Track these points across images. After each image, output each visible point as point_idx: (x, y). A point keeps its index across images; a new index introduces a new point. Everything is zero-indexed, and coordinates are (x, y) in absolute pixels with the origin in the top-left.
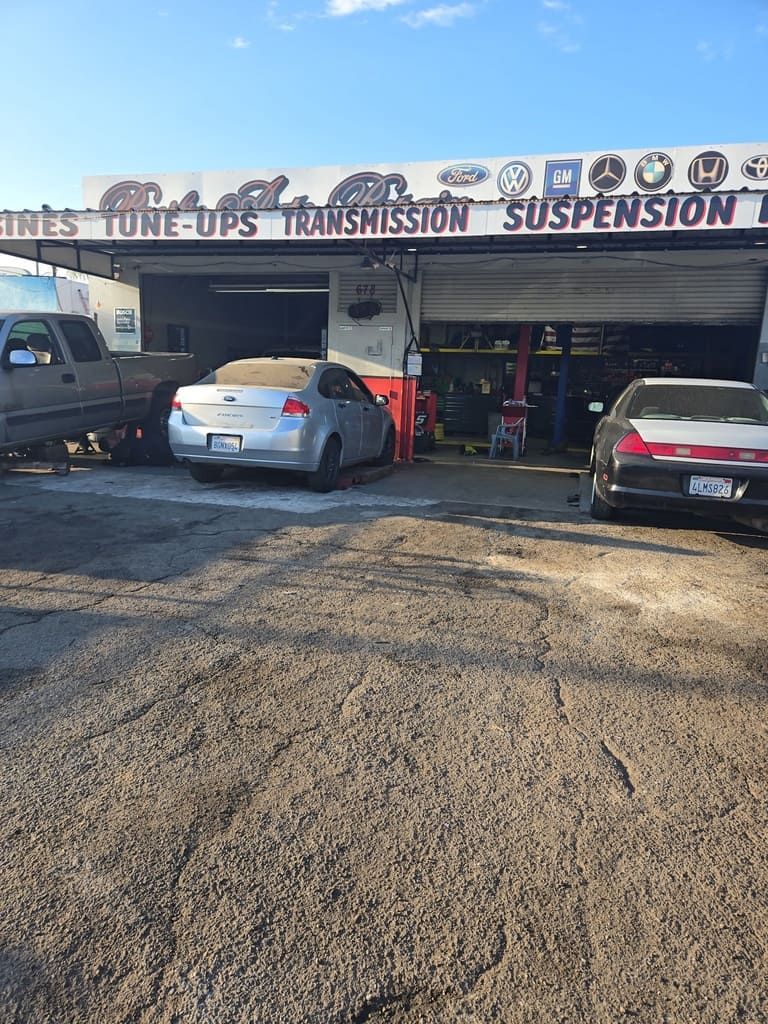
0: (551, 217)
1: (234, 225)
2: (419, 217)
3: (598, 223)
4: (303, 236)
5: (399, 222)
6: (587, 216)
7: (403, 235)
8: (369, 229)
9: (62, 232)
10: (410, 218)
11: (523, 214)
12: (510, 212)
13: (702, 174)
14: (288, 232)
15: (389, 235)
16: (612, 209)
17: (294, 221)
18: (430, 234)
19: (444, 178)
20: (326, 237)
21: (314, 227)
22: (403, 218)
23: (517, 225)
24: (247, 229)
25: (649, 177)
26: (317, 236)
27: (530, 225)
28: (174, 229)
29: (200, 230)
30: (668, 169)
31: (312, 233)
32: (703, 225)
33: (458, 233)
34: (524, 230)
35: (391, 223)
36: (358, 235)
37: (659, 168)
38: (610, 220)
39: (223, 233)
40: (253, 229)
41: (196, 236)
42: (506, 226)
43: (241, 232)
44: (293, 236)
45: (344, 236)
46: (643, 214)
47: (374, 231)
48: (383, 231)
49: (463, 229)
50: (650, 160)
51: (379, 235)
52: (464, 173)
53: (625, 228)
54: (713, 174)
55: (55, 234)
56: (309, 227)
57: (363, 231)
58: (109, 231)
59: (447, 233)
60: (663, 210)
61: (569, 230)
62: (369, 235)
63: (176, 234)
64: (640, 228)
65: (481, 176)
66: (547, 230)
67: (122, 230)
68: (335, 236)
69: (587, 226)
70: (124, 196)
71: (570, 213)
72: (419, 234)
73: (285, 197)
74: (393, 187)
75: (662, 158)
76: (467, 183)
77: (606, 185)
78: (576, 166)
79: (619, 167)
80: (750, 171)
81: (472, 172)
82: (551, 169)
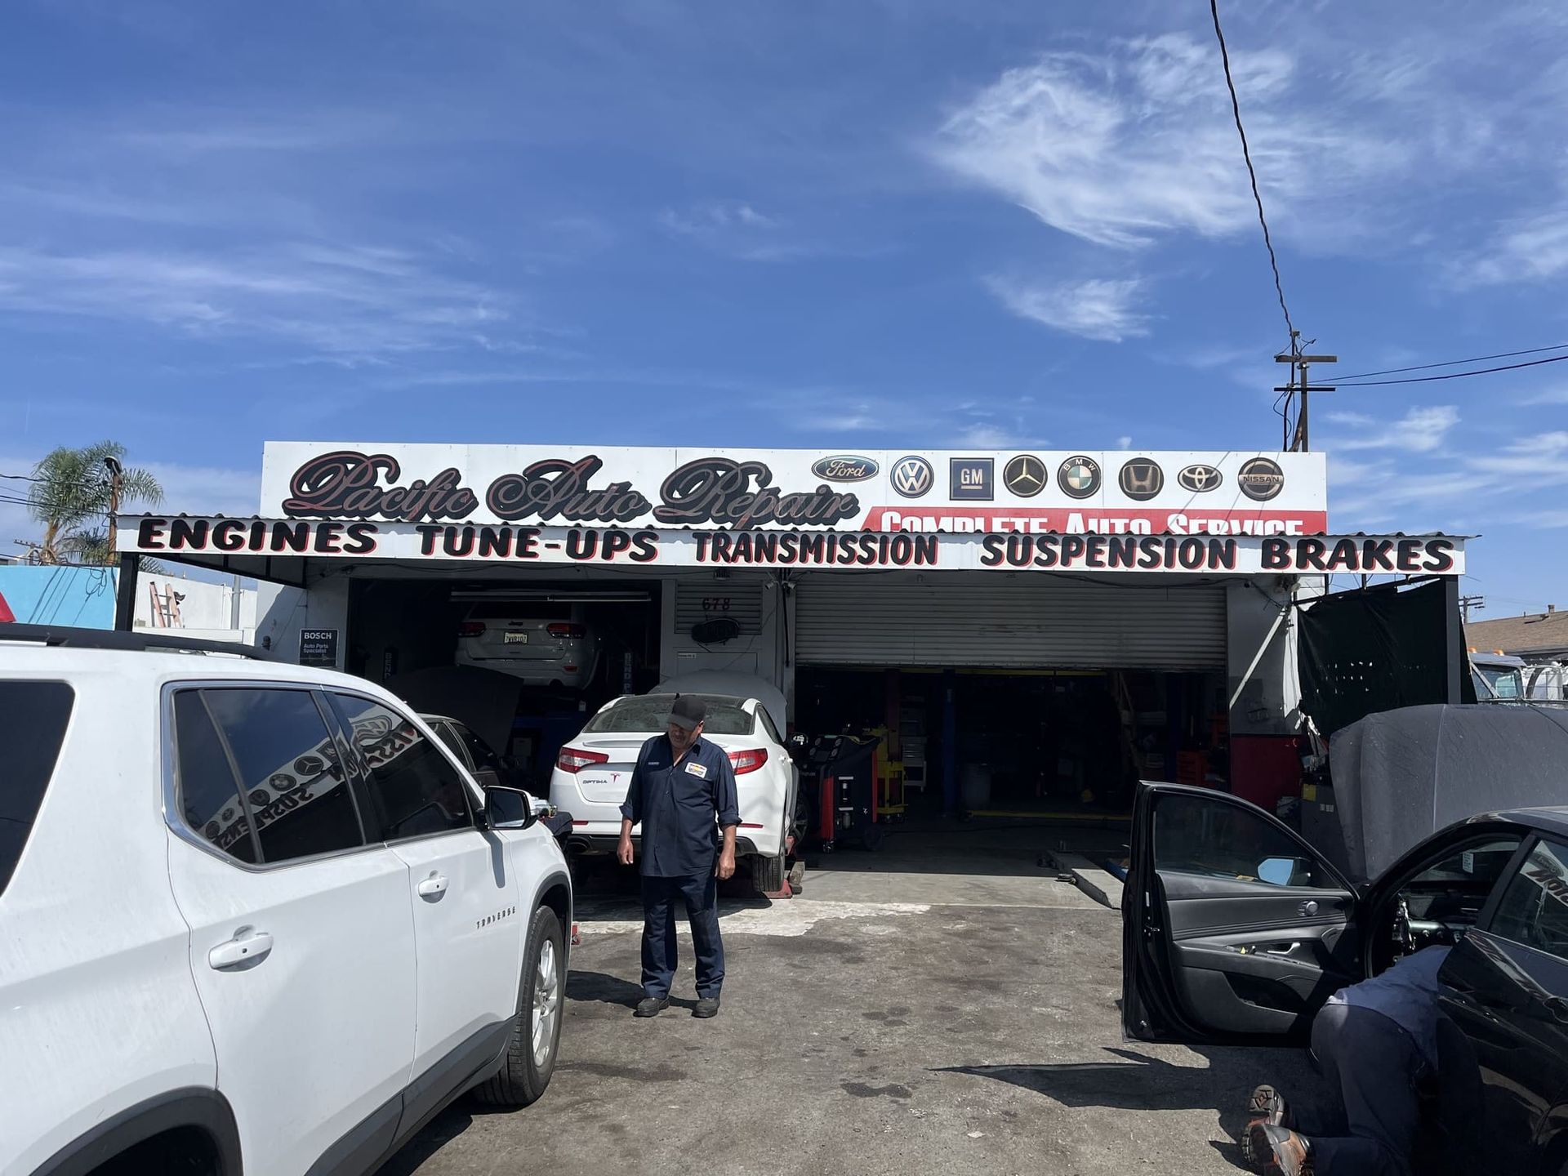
0: (1036, 552)
1: (623, 546)
2: (876, 547)
3: (1091, 561)
4: (722, 563)
5: (852, 552)
6: (1077, 554)
7: (857, 565)
8: (811, 557)
9: (348, 548)
10: (865, 547)
11: (1003, 548)
12: (988, 544)
13: (1136, 483)
14: (700, 556)
15: (837, 565)
16: (1106, 549)
17: (709, 548)
18: (891, 565)
19: (821, 469)
20: (754, 564)
21: (737, 553)
22: (856, 547)
23: (997, 560)
24: (641, 552)
25: (1074, 482)
26: (741, 562)
27: (1012, 560)
28: (531, 549)
29: (572, 551)
30: (1096, 475)
31: (734, 559)
32: (1204, 568)
33: (926, 565)
34: (1005, 565)
35: (840, 551)
36: (797, 564)
37: (1085, 472)
38: (1104, 558)
39: (607, 554)
40: (651, 552)
41: (564, 558)
42: (984, 560)
43: (633, 556)
44: (708, 562)
45: (778, 564)
46: (1139, 554)
47: (818, 560)
48: (830, 560)
49: (932, 561)
50: (1073, 464)
51: (825, 564)
52: (847, 466)
53: (1121, 567)
54: (1147, 483)
55: (337, 549)
56: (731, 552)
57: (804, 559)
59: (911, 565)
61: (1058, 567)
62: (811, 563)
63: (534, 555)
64: (1137, 568)
65: (870, 471)
66: (1032, 566)
67: (449, 547)
68: (765, 563)
69: (1079, 564)
70: (336, 471)
71: (1058, 549)
72: (876, 565)
73: (596, 483)
74: (752, 478)
75: (1087, 462)
76: (851, 478)
77: (1025, 489)
78: (987, 466)
79: (1038, 470)
80: (1188, 482)
81: (857, 466)
82: (957, 467)
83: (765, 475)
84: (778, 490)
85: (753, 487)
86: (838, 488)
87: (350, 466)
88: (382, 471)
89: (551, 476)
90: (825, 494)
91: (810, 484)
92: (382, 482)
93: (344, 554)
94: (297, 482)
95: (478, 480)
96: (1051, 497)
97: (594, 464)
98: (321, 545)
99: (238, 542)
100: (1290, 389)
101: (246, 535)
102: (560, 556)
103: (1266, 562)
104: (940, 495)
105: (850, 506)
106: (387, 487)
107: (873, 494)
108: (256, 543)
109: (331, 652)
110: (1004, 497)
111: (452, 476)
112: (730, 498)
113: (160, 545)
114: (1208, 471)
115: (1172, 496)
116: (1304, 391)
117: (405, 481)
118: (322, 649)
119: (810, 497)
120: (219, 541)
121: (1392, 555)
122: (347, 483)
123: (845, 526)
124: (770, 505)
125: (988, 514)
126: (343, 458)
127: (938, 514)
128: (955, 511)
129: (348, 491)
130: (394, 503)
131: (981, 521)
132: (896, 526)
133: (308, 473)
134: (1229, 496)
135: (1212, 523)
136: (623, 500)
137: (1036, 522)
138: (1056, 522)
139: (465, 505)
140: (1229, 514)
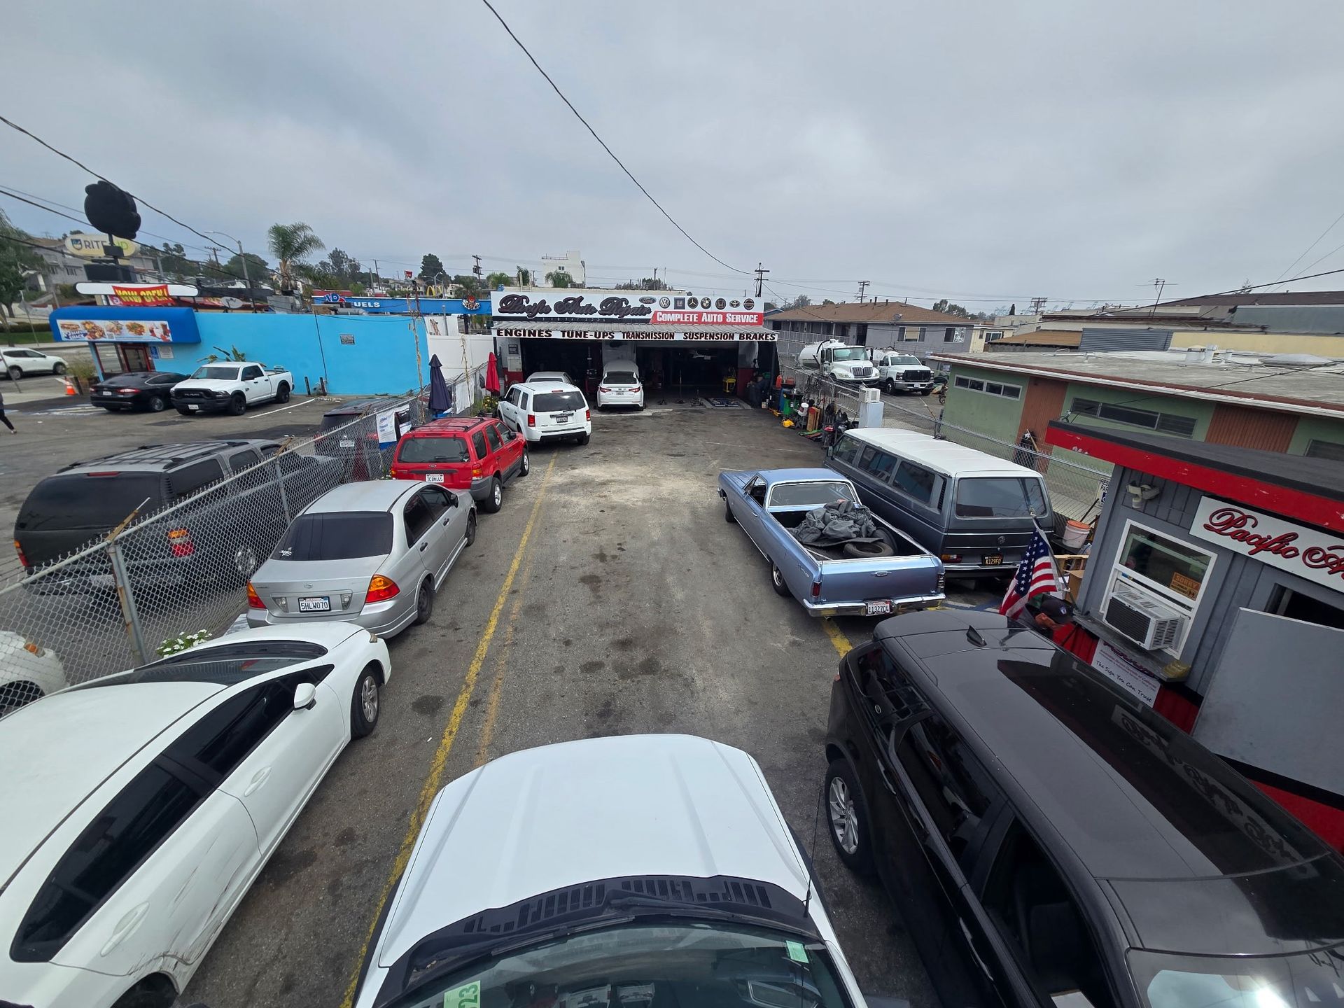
0: (694, 337)
1: (607, 335)
2: (661, 336)
3: (705, 338)
4: (628, 339)
7: (657, 340)
10: (659, 336)
11: (688, 336)
12: (685, 335)
13: (719, 305)
15: (653, 340)
16: (708, 335)
18: (664, 339)
19: (641, 300)
20: (636, 339)
25: (705, 305)
26: (633, 339)
27: (690, 338)
29: (595, 336)
30: (710, 302)
32: (728, 340)
33: (672, 339)
34: (688, 339)
35: (654, 336)
36: (645, 339)
37: (707, 302)
38: (708, 338)
39: (603, 337)
40: (613, 337)
41: (594, 338)
42: (684, 338)
44: (625, 339)
45: (641, 339)
46: (715, 337)
49: (673, 338)
51: (650, 340)
52: (648, 299)
53: (711, 340)
54: (722, 305)
56: (631, 337)
58: (564, 336)
59: (669, 339)
60: (719, 336)
61: (699, 340)
62: (648, 339)
64: (715, 340)
65: (654, 301)
66: (694, 339)
67: (568, 336)
68: (638, 340)
69: (703, 339)
70: (511, 300)
71: (699, 336)
72: (661, 340)
73: (583, 304)
74: (624, 302)
75: (708, 299)
76: (649, 303)
77: (693, 306)
78: (683, 300)
79: (696, 301)
80: (732, 305)
81: (650, 299)
82: (676, 300)
83: (627, 302)
84: (630, 306)
85: (624, 305)
86: (646, 306)
87: (516, 299)
88: (524, 300)
89: (571, 302)
90: (643, 307)
91: (639, 305)
92: (525, 303)
93: (545, 337)
94: (502, 302)
95: (551, 303)
96: (699, 308)
97: (581, 299)
98: (539, 335)
99: (520, 335)
100: (758, 279)
101: (522, 333)
102: (593, 338)
104: (672, 308)
105: (649, 311)
106: (526, 305)
107: (654, 307)
108: (524, 335)
109: (517, 350)
110: (688, 309)
111: (543, 302)
112: (618, 308)
114: (737, 302)
115: (728, 309)
117: (531, 303)
118: (514, 350)
119: (639, 308)
120: (516, 335)
121: (764, 337)
122: (515, 303)
123: (648, 316)
124: (629, 310)
125: (684, 313)
126: (514, 296)
127: (671, 313)
128: (675, 312)
129: (516, 306)
130: (528, 309)
131: (682, 315)
132: (661, 316)
133: (504, 300)
134: (742, 309)
135: (737, 316)
136: (590, 309)
137: (695, 315)
138: (700, 315)
139: (548, 310)
140: (741, 314)
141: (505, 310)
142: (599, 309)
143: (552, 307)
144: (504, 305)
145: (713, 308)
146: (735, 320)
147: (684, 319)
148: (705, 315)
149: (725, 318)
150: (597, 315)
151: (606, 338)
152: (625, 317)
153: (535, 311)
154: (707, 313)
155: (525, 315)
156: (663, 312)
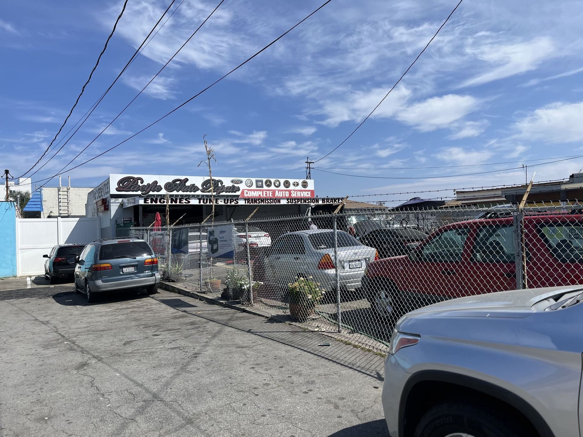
0: (294, 201)
2: (272, 201)
4: (249, 204)
5: (268, 202)
6: (299, 201)
7: (269, 204)
8: (262, 203)
9: (185, 203)
10: (270, 201)
11: (289, 201)
12: (287, 200)
13: (286, 185)
14: (245, 203)
15: (266, 204)
16: (303, 200)
17: (247, 201)
18: (274, 204)
19: (232, 181)
20: (254, 204)
21: (251, 202)
22: (269, 201)
23: (289, 203)
24: (236, 202)
25: (276, 185)
26: (252, 204)
27: (291, 202)
30: (280, 183)
31: (251, 203)
33: (279, 204)
35: (266, 201)
36: (260, 204)
37: (278, 183)
38: (303, 202)
39: (230, 203)
41: (223, 204)
42: (287, 203)
43: (235, 203)
44: (247, 204)
45: (257, 204)
46: (307, 201)
47: (263, 203)
48: (265, 203)
49: (280, 203)
50: (276, 181)
51: (264, 204)
52: (237, 181)
53: (305, 203)
54: (288, 185)
55: (183, 203)
56: (250, 202)
57: (261, 203)
58: (200, 202)
59: (277, 204)
60: (310, 201)
61: (297, 203)
62: (262, 204)
64: (307, 203)
65: (241, 182)
66: (293, 203)
67: (203, 202)
68: (255, 204)
69: (299, 203)
70: (128, 181)
71: (297, 201)
72: (272, 204)
73: (188, 184)
74: (219, 183)
75: (278, 181)
76: (238, 183)
77: (269, 186)
78: (262, 181)
79: (270, 182)
80: (294, 185)
81: (239, 181)
82: (257, 181)
83: (222, 183)
84: (224, 186)
85: (220, 185)
86: (236, 185)
87: (132, 180)
88: (139, 181)
89: (178, 182)
90: (234, 186)
91: (231, 185)
92: (139, 184)
93: (184, 204)
94: (119, 183)
95: (162, 183)
96: (273, 187)
97: (187, 180)
98: (180, 202)
99: (164, 202)
100: (307, 168)
103: (323, 202)
104: (254, 187)
105: (238, 189)
106: (141, 185)
107: (242, 186)
110: (265, 187)
111: (156, 182)
112: (215, 187)
113: (148, 203)
114: (297, 183)
115: (292, 187)
116: (310, 168)
117: (145, 183)
119: (231, 187)
120: (160, 202)
121: (337, 201)
122: (131, 184)
123: (238, 193)
124: (223, 189)
125: (263, 191)
126: (130, 178)
127: (254, 190)
128: (257, 190)
129: (132, 186)
130: (143, 188)
131: (261, 192)
132: (247, 193)
133: (121, 181)
134: (300, 187)
135: (298, 192)
136: (194, 188)
137: (270, 192)
138: (274, 192)
139: (160, 189)
140: (300, 191)
141: (122, 189)
142: (201, 188)
143: (163, 187)
144: (121, 185)
145: (282, 187)
146: (297, 195)
147: (263, 195)
148: (277, 192)
149: (290, 194)
150: (199, 193)
151: (233, 203)
152: (221, 194)
153: (149, 189)
154: (279, 191)
155: (139, 193)
156: (248, 190)
